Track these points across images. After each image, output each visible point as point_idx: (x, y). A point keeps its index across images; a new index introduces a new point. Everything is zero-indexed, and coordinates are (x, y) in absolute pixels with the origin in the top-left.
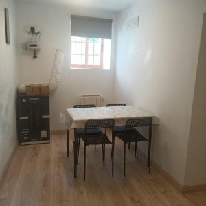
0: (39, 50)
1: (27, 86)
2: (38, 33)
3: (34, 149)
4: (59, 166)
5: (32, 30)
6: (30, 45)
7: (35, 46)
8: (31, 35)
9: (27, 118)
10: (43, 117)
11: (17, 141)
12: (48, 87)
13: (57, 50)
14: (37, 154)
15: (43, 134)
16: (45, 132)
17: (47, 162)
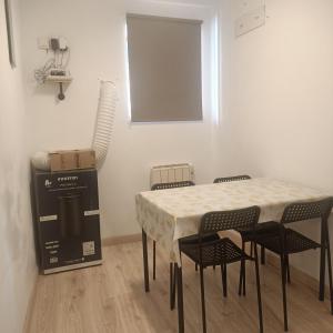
0: (69, 81)
1: (50, 154)
2: (66, 50)
3: (74, 280)
4: (137, 318)
5: (54, 44)
6: (52, 74)
7: (61, 74)
8: (51, 54)
9: (55, 217)
10: (86, 213)
11: (37, 268)
12: (93, 153)
13: (102, 82)
14: (82, 293)
15: (89, 248)
16: (93, 243)
17: (109, 308)
